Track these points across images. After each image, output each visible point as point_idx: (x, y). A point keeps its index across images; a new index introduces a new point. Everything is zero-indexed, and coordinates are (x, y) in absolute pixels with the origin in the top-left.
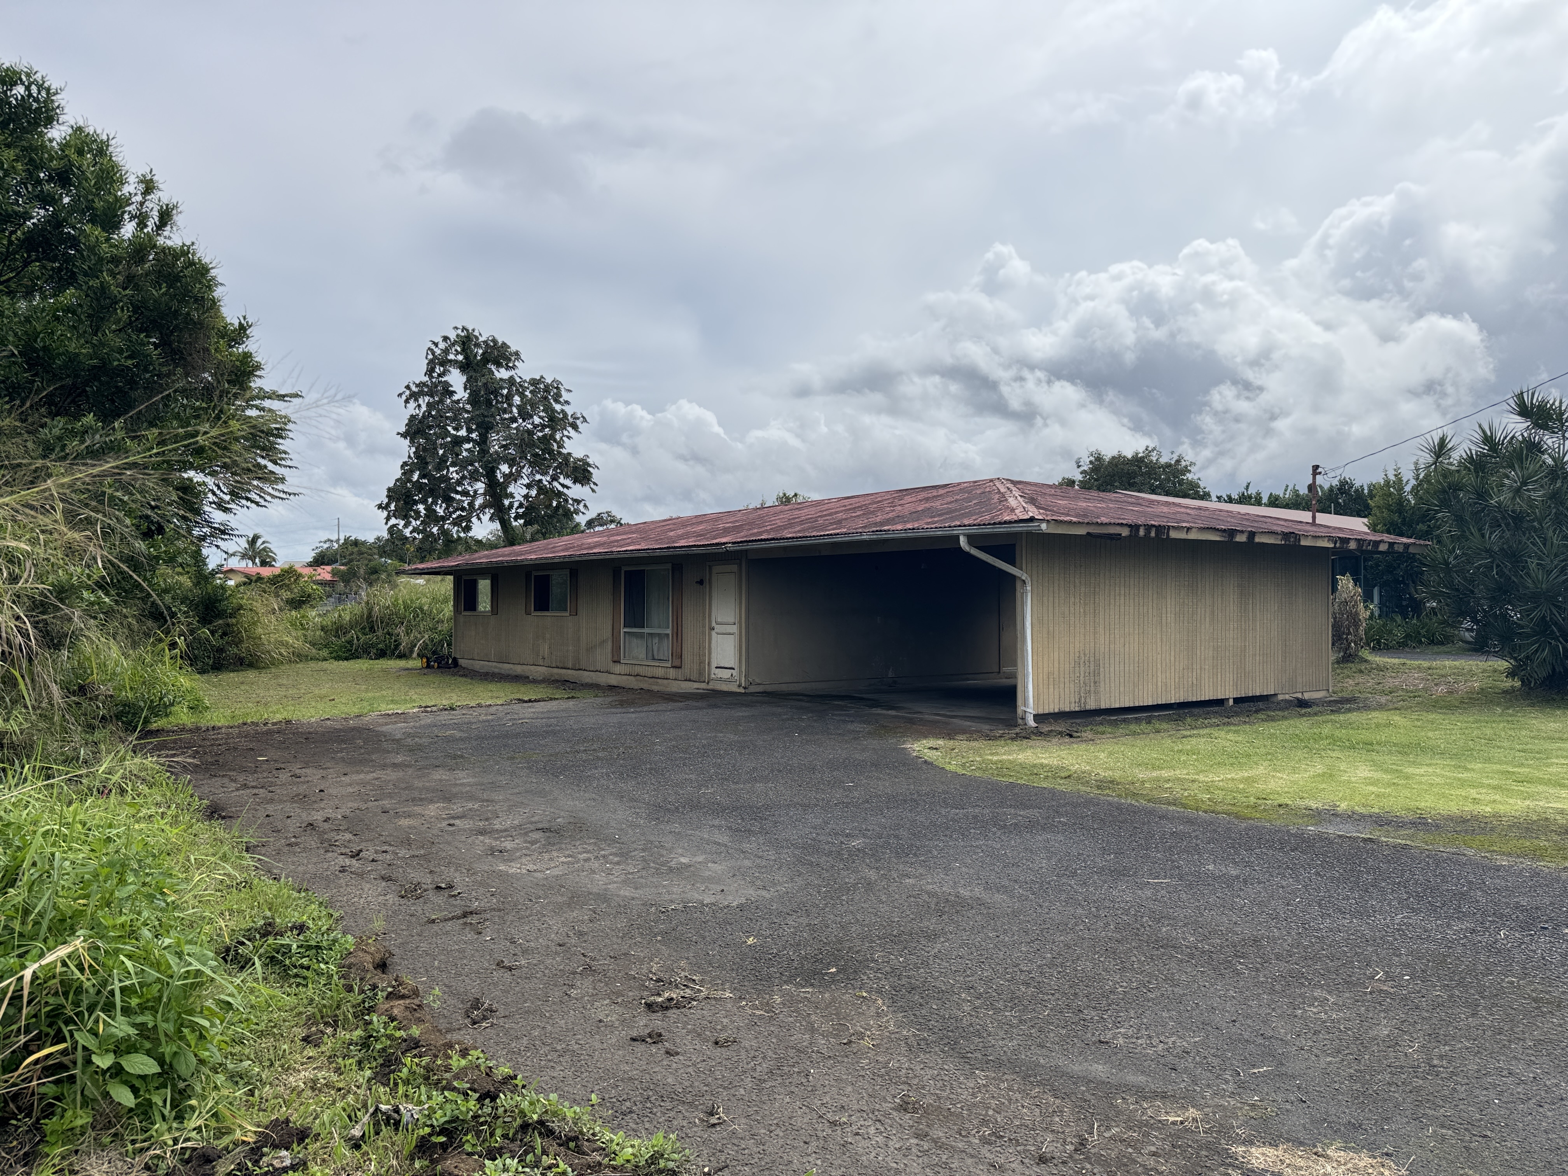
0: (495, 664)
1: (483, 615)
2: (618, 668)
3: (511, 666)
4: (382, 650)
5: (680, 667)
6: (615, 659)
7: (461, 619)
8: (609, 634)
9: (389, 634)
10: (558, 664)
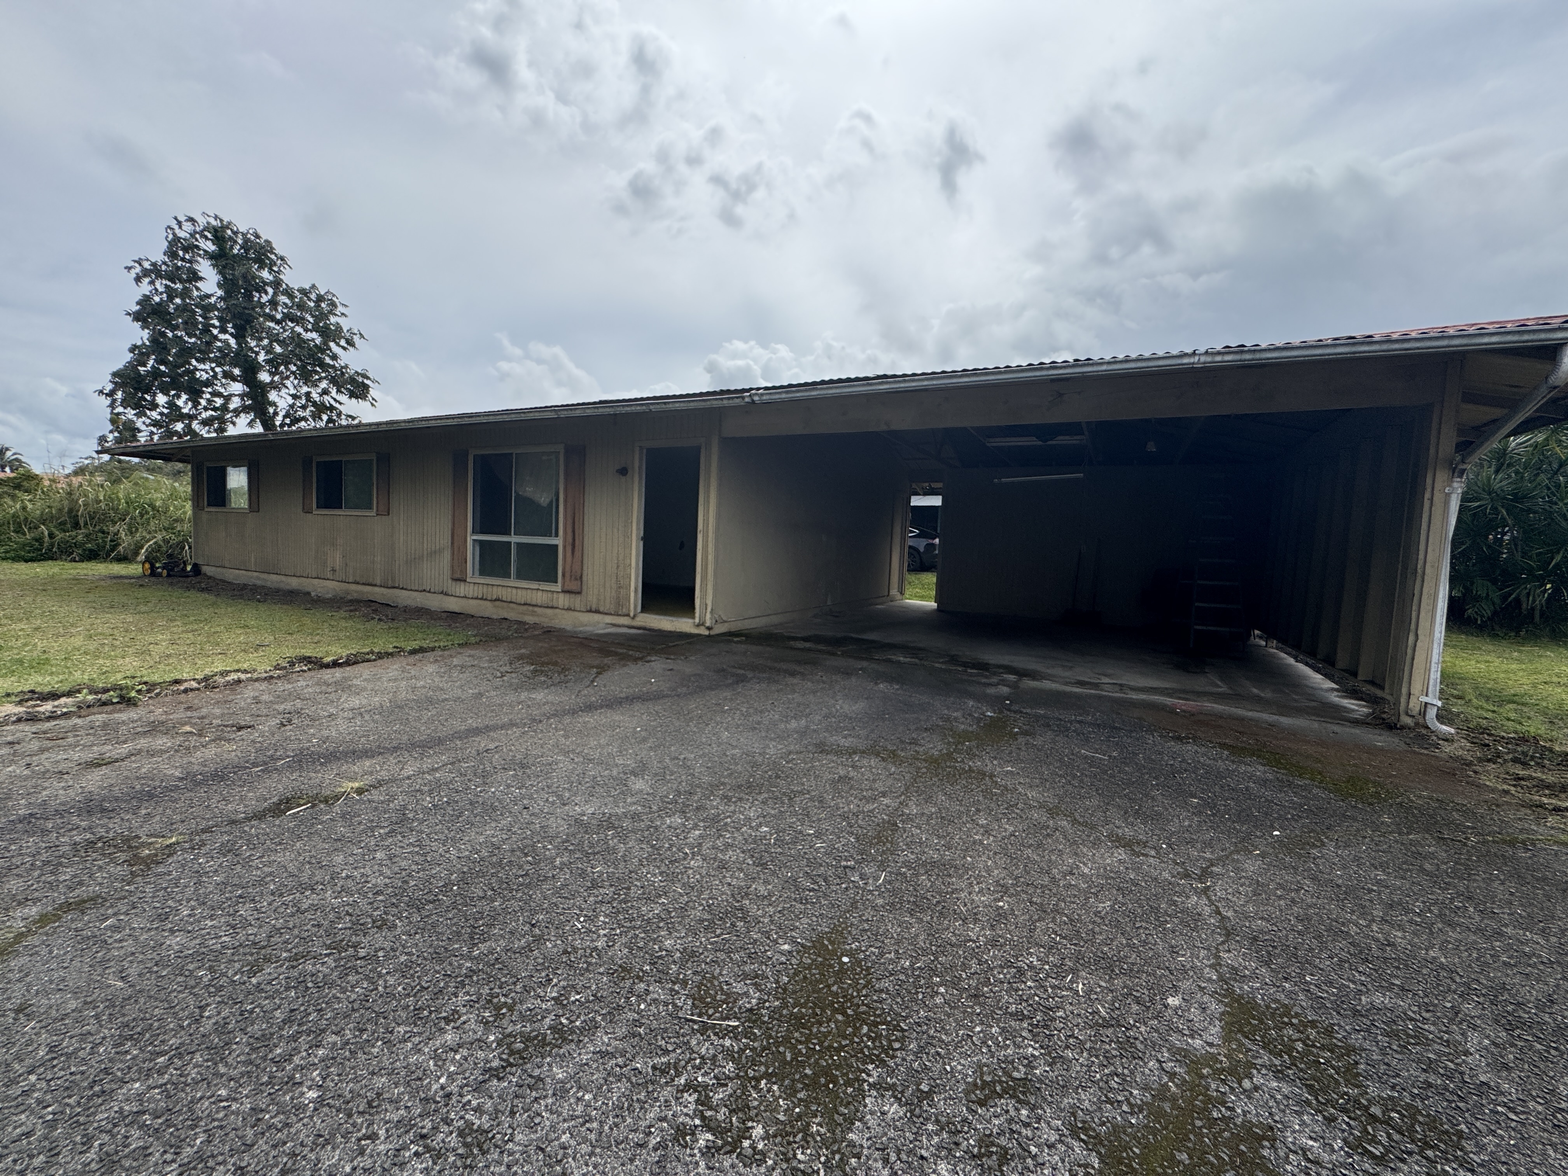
0: (256, 574)
1: (239, 512)
2: (461, 589)
3: (283, 578)
4: (91, 550)
5: (579, 593)
6: (458, 576)
7: (204, 516)
8: (446, 541)
9: (103, 532)
10: (358, 580)
